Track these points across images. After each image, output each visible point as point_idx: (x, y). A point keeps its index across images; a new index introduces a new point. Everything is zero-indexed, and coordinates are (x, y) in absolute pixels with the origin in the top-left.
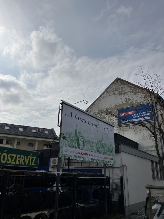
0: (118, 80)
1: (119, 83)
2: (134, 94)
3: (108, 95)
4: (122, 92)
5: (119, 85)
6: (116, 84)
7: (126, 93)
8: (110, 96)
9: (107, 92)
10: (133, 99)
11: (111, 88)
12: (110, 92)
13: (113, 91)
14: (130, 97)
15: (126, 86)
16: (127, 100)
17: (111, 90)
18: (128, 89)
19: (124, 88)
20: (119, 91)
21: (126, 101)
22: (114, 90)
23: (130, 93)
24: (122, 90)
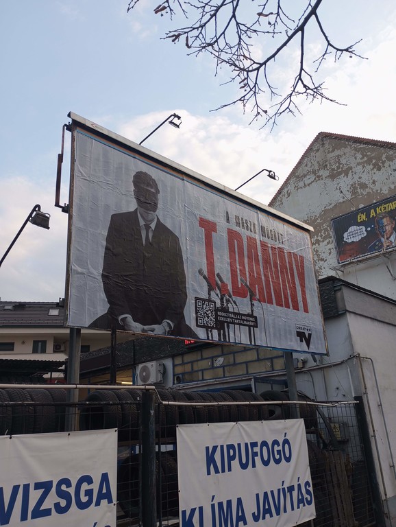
0: (323, 138)
1: (327, 146)
2: (374, 167)
3: (301, 184)
4: (338, 168)
5: (327, 151)
6: (318, 150)
7: (351, 168)
8: (305, 186)
9: (298, 177)
10: (374, 182)
11: (306, 165)
12: (305, 176)
13: (314, 172)
14: (365, 179)
15: (347, 150)
16: (355, 188)
17: (308, 168)
18: (356, 158)
19: (344, 157)
20: (328, 167)
21: (354, 193)
22: (316, 168)
23: (364, 167)
24: (337, 165)
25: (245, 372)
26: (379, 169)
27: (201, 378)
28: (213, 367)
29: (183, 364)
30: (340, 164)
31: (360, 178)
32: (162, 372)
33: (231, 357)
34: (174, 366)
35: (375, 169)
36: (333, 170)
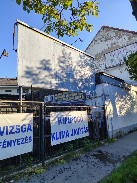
0: (104, 27)
1: (105, 30)
3: (96, 43)
5: (104, 32)
6: (102, 32)
7: (111, 38)
8: (97, 44)
9: (95, 40)
10: (118, 42)
11: (98, 37)
12: (97, 40)
13: (100, 39)
15: (111, 32)
16: (112, 44)
17: (99, 38)
18: (113, 35)
19: (110, 34)
20: (105, 37)
21: (112, 46)
23: (115, 37)
24: (107, 37)
25: (74, 99)
26: (120, 38)
27: (62, 100)
28: (65, 97)
29: (57, 96)
30: (108, 36)
31: (114, 41)
32: (52, 98)
33: (70, 94)
34: (55, 97)
35: (119, 38)
36: (106, 38)
